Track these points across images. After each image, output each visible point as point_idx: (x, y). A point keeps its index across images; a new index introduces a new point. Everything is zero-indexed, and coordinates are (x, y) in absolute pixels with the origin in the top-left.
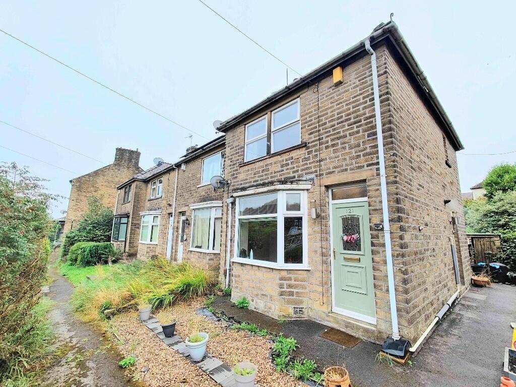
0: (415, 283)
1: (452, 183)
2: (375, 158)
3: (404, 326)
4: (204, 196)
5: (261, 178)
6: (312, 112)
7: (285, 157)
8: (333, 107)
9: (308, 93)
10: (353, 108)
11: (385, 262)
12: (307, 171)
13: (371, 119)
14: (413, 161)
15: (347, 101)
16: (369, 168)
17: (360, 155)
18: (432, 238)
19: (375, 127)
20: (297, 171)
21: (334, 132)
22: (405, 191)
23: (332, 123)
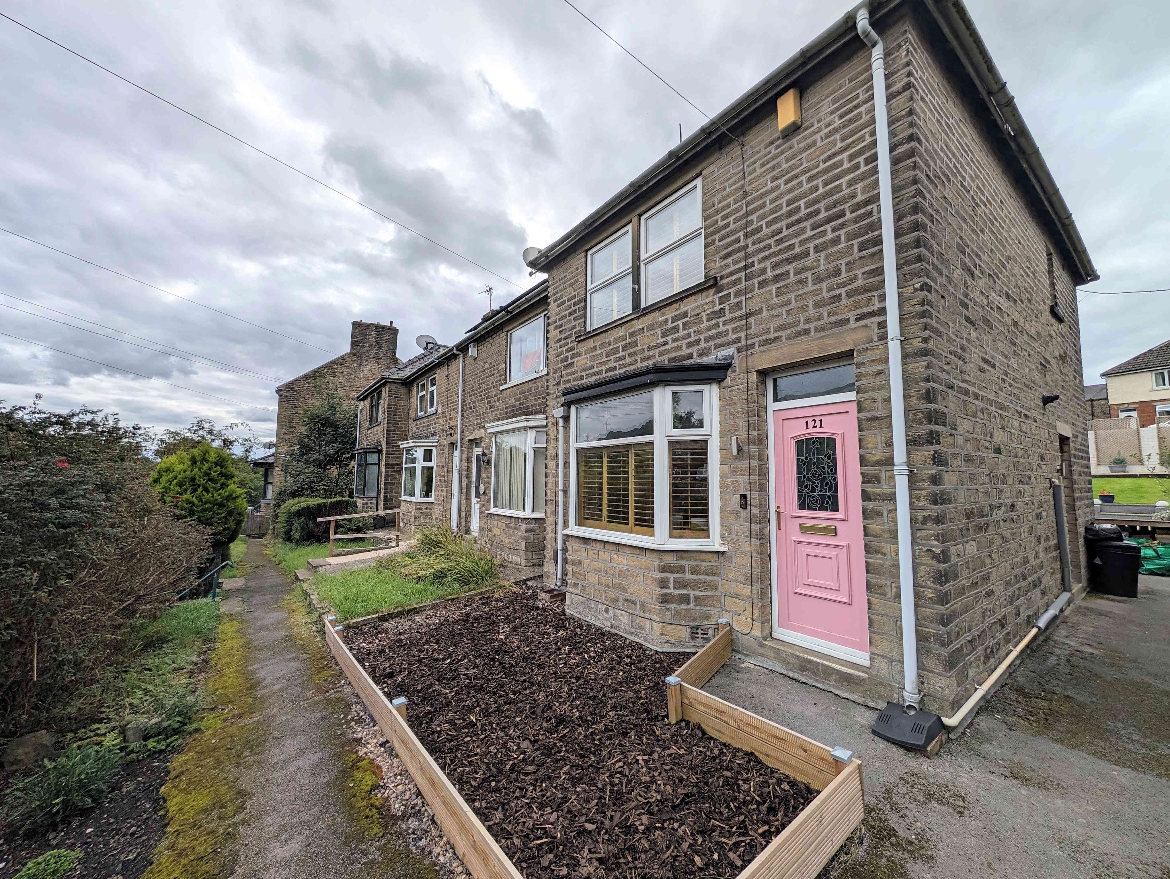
0: (963, 581)
1: (1063, 358)
2: (876, 300)
3: (933, 672)
4: (514, 406)
5: (621, 362)
6: (728, 206)
7: (670, 313)
8: (778, 187)
9: (720, 163)
10: (826, 184)
11: (894, 535)
12: (718, 341)
13: (869, 208)
14: (971, 304)
15: (809, 170)
16: (862, 323)
17: (840, 294)
18: (1010, 480)
19: (877, 225)
20: (698, 342)
21: (779, 247)
22: (948, 373)
23: (774, 227)
